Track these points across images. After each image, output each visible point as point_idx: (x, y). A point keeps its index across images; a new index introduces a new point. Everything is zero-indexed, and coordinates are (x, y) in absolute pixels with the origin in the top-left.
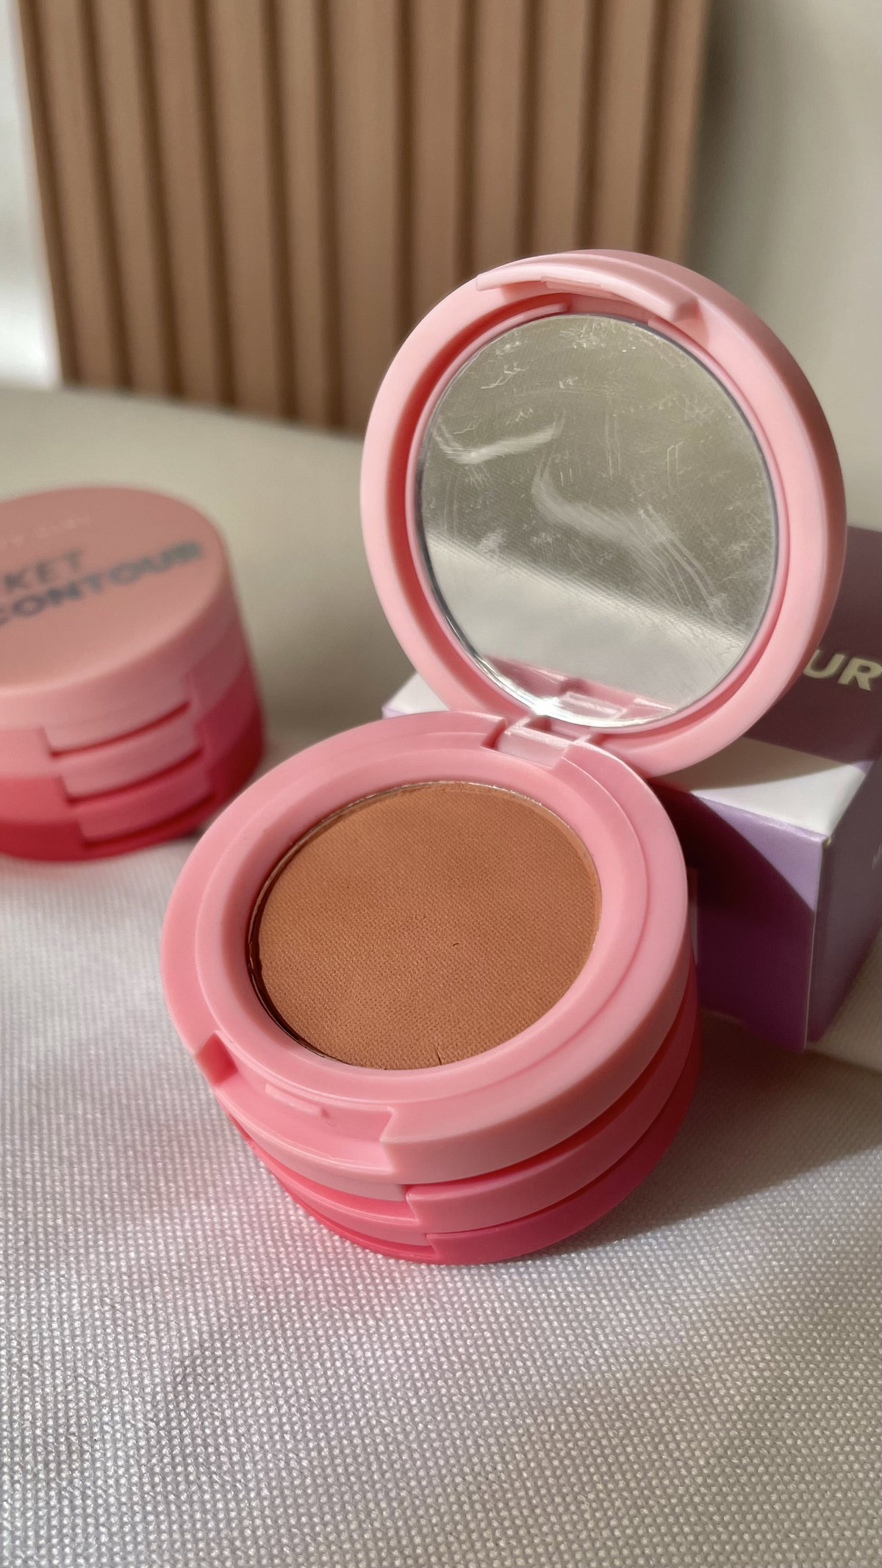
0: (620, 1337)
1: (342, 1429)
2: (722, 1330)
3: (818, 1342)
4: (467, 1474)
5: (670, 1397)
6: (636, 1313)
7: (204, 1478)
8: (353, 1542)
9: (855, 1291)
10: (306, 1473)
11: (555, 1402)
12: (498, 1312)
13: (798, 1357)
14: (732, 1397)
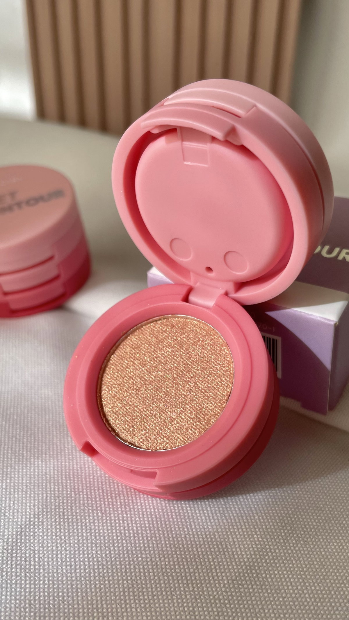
0: (201, 527)
1: (82, 558)
2: (243, 527)
3: (283, 534)
4: (129, 580)
5: (217, 553)
6: (209, 517)
7: (23, 574)
8: (78, 605)
9: (302, 513)
10: (64, 575)
11: (170, 552)
12: (152, 513)
13: (273, 540)
14: (243, 555)
